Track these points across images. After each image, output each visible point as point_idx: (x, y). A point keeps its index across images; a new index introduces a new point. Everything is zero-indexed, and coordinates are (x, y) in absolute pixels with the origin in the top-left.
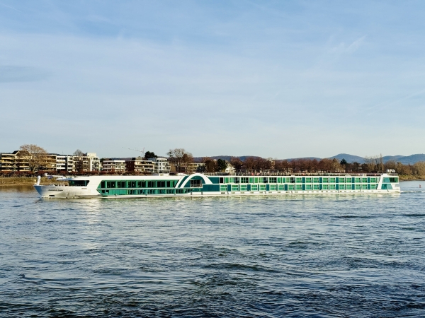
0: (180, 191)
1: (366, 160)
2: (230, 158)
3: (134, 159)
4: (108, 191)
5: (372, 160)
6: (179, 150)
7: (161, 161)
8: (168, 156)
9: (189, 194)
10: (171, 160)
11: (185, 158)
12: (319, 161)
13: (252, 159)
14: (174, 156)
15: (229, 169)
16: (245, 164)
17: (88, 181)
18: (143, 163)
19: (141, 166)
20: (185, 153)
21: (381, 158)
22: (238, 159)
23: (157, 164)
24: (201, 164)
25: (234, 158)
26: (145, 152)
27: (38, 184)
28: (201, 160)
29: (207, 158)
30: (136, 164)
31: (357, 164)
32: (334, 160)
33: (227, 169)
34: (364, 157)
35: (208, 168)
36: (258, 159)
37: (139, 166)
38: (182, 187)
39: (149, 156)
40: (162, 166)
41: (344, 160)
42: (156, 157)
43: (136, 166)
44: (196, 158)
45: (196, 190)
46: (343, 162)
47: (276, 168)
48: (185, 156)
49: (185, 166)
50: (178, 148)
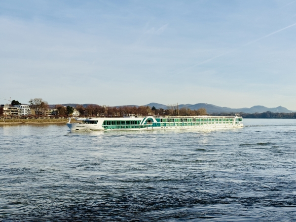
0: (141, 127)
1: (168, 107)
2: (76, 105)
3: (3, 106)
4: (107, 127)
5: (172, 107)
6: (38, 100)
7: (23, 107)
8: (30, 104)
9: (146, 128)
10: (32, 107)
11: (43, 105)
12: (137, 108)
13: (91, 106)
14: (34, 104)
15: (76, 113)
16: (87, 110)
17: (97, 121)
18: (9, 108)
19: (9, 111)
20: (42, 101)
21: (177, 106)
22: (82, 106)
23: (21, 110)
24: (55, 110)
25: (79, 105)
26: (12, 101)
27: (69, 123)
28: (55, 106)
29: (59, 105)
30: (4, 109)
31: (162, 110)
32: (148, 107)
33: (73, 113)
34: (167, 105)
35: (60, 112)
36: (96, 106)
37: (7, 111)
38: (143, 124)
39: (15, 103)
40: (25, 111)
41: (154, 107)
42: (20, 104)
43: (5, 111)
44: (51, 105)
45: (150, 126)
46: (154, 109)
47: (108, 112)
48: (42, 103)
49: (43, 111)
50: (37, 98)
